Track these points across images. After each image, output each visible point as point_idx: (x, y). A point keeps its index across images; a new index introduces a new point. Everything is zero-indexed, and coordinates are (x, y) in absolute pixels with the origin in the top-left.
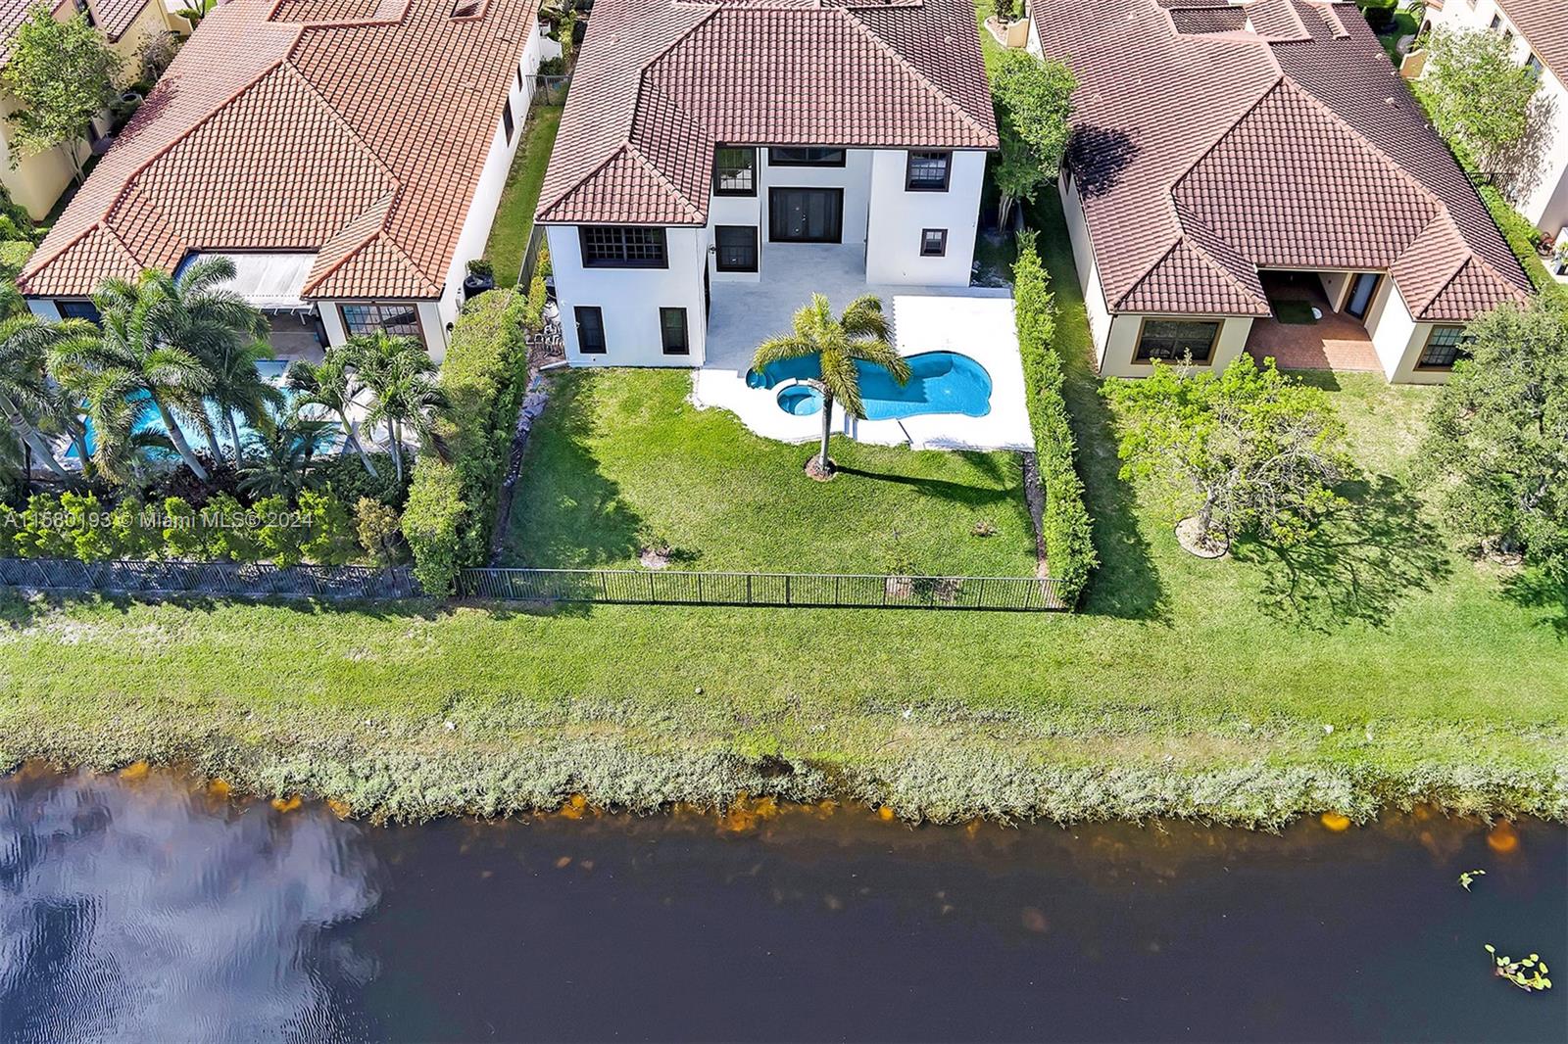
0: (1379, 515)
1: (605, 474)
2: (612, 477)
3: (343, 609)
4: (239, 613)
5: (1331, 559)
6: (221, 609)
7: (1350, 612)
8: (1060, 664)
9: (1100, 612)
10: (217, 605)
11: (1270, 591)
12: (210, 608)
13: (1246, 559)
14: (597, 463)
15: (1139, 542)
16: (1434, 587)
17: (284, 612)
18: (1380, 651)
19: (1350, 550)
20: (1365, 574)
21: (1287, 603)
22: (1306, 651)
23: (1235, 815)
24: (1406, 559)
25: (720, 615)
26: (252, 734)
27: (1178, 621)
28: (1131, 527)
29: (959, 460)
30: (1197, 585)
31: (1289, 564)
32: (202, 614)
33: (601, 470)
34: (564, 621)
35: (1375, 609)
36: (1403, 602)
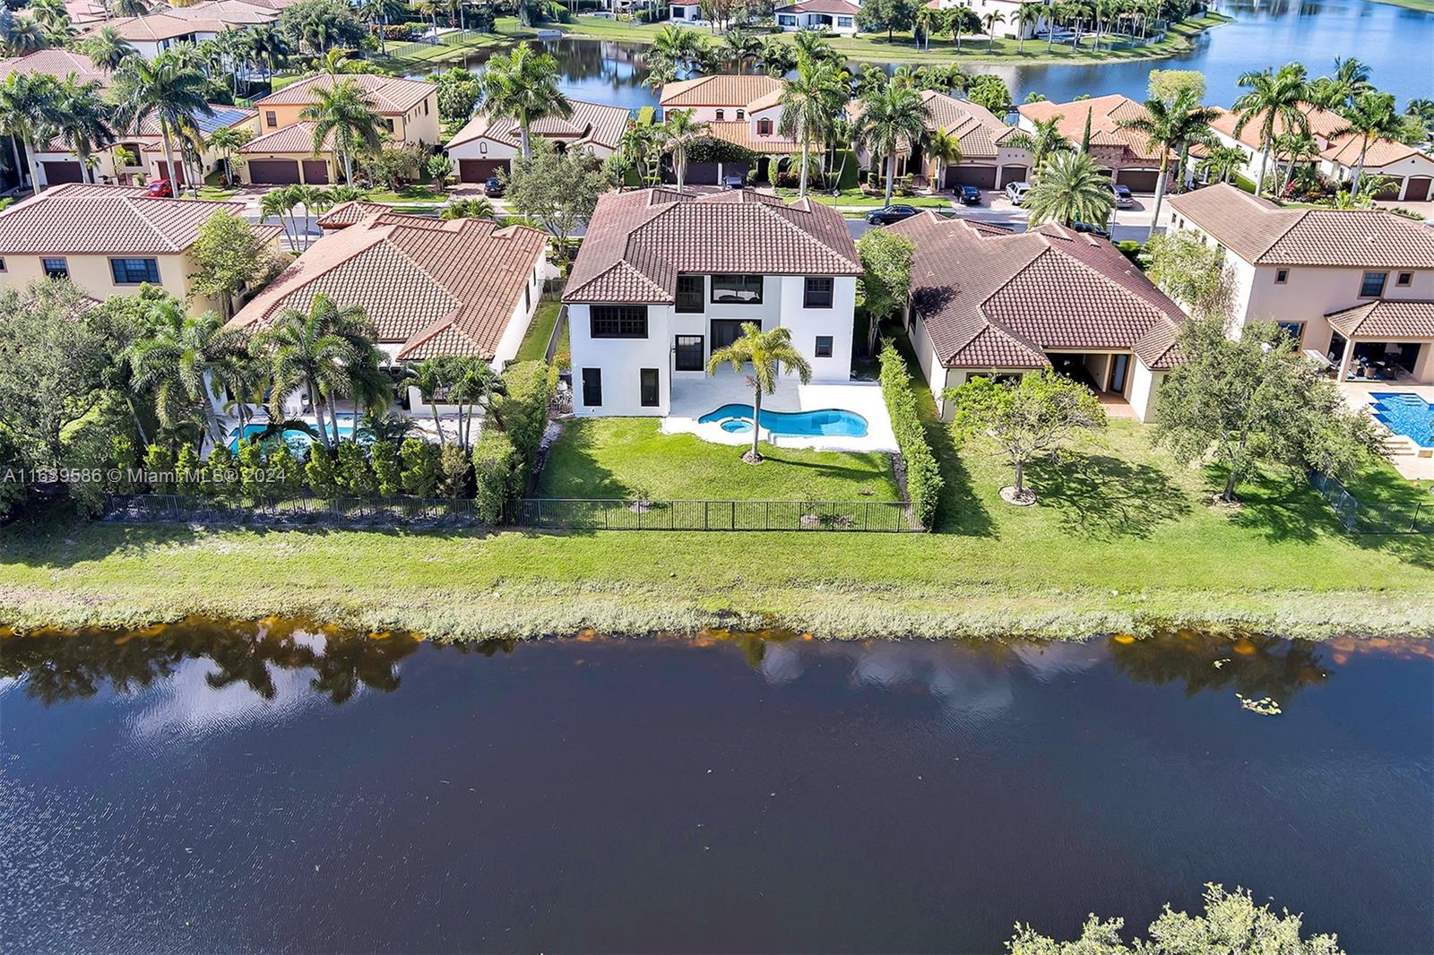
0: (1141, 483)
1: (603, 467)
2: (608, 468)
3: (418, 534)
4: (344, 536)
5: (1108, 506)
6: (332, 534)
7: (1123, 531)
8: (924, 560)
9: (951, 533)
10: (329, 532)
11: (1065, 521)
12: (325, 533)
13: (1048, 505)
14: (596, 461)
15: (975, 499)
16: (1182, 519)
17: (378, 536)
18: (1147, 552)
19: (1121, 501)
20: (1132, 513)
21: (1079, 527)
22: (1095, 552)
23: (1053, 635)
24: (1160, 505)
25: (687, 536)
26: (354, 602)
27: (1004, 538)
28: (969, 492)
29: (847, 458)
30: (1017, 519)
31: (1078, 508)
32: (319, 537)
33: (598, 465)
34: (576, 539)
35: (1141, 530)
36: (1160, 526)
